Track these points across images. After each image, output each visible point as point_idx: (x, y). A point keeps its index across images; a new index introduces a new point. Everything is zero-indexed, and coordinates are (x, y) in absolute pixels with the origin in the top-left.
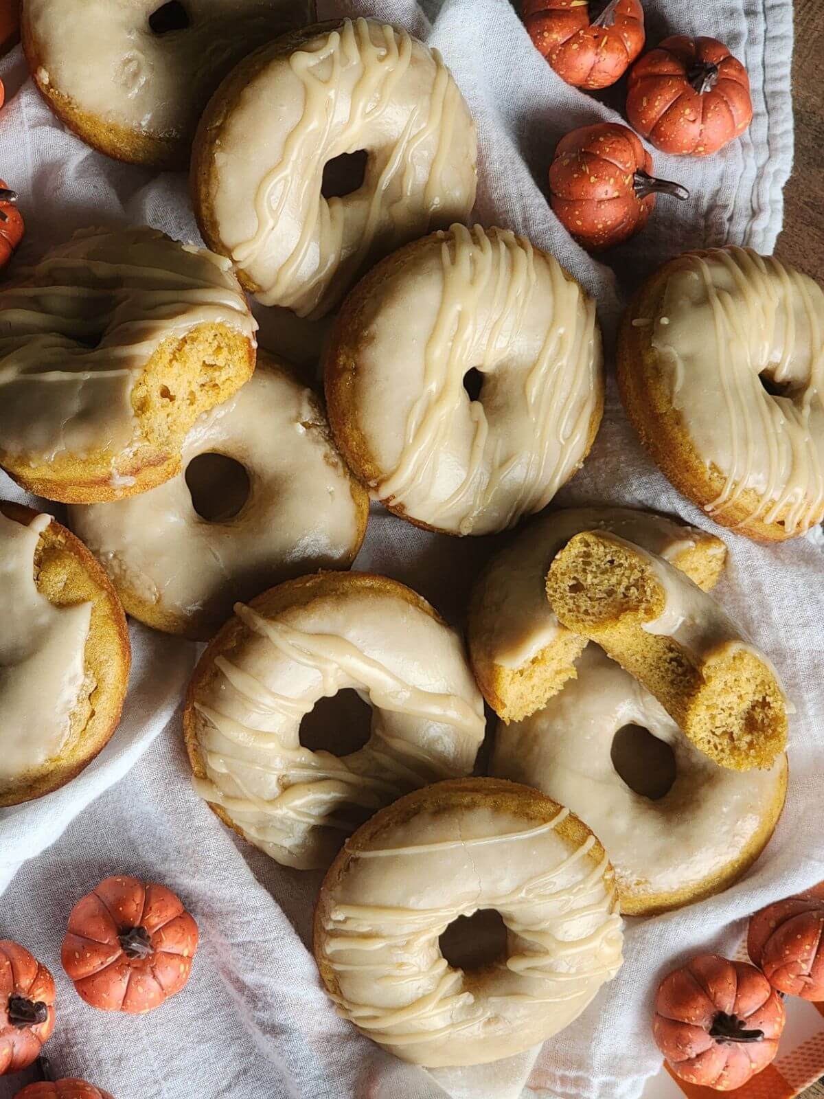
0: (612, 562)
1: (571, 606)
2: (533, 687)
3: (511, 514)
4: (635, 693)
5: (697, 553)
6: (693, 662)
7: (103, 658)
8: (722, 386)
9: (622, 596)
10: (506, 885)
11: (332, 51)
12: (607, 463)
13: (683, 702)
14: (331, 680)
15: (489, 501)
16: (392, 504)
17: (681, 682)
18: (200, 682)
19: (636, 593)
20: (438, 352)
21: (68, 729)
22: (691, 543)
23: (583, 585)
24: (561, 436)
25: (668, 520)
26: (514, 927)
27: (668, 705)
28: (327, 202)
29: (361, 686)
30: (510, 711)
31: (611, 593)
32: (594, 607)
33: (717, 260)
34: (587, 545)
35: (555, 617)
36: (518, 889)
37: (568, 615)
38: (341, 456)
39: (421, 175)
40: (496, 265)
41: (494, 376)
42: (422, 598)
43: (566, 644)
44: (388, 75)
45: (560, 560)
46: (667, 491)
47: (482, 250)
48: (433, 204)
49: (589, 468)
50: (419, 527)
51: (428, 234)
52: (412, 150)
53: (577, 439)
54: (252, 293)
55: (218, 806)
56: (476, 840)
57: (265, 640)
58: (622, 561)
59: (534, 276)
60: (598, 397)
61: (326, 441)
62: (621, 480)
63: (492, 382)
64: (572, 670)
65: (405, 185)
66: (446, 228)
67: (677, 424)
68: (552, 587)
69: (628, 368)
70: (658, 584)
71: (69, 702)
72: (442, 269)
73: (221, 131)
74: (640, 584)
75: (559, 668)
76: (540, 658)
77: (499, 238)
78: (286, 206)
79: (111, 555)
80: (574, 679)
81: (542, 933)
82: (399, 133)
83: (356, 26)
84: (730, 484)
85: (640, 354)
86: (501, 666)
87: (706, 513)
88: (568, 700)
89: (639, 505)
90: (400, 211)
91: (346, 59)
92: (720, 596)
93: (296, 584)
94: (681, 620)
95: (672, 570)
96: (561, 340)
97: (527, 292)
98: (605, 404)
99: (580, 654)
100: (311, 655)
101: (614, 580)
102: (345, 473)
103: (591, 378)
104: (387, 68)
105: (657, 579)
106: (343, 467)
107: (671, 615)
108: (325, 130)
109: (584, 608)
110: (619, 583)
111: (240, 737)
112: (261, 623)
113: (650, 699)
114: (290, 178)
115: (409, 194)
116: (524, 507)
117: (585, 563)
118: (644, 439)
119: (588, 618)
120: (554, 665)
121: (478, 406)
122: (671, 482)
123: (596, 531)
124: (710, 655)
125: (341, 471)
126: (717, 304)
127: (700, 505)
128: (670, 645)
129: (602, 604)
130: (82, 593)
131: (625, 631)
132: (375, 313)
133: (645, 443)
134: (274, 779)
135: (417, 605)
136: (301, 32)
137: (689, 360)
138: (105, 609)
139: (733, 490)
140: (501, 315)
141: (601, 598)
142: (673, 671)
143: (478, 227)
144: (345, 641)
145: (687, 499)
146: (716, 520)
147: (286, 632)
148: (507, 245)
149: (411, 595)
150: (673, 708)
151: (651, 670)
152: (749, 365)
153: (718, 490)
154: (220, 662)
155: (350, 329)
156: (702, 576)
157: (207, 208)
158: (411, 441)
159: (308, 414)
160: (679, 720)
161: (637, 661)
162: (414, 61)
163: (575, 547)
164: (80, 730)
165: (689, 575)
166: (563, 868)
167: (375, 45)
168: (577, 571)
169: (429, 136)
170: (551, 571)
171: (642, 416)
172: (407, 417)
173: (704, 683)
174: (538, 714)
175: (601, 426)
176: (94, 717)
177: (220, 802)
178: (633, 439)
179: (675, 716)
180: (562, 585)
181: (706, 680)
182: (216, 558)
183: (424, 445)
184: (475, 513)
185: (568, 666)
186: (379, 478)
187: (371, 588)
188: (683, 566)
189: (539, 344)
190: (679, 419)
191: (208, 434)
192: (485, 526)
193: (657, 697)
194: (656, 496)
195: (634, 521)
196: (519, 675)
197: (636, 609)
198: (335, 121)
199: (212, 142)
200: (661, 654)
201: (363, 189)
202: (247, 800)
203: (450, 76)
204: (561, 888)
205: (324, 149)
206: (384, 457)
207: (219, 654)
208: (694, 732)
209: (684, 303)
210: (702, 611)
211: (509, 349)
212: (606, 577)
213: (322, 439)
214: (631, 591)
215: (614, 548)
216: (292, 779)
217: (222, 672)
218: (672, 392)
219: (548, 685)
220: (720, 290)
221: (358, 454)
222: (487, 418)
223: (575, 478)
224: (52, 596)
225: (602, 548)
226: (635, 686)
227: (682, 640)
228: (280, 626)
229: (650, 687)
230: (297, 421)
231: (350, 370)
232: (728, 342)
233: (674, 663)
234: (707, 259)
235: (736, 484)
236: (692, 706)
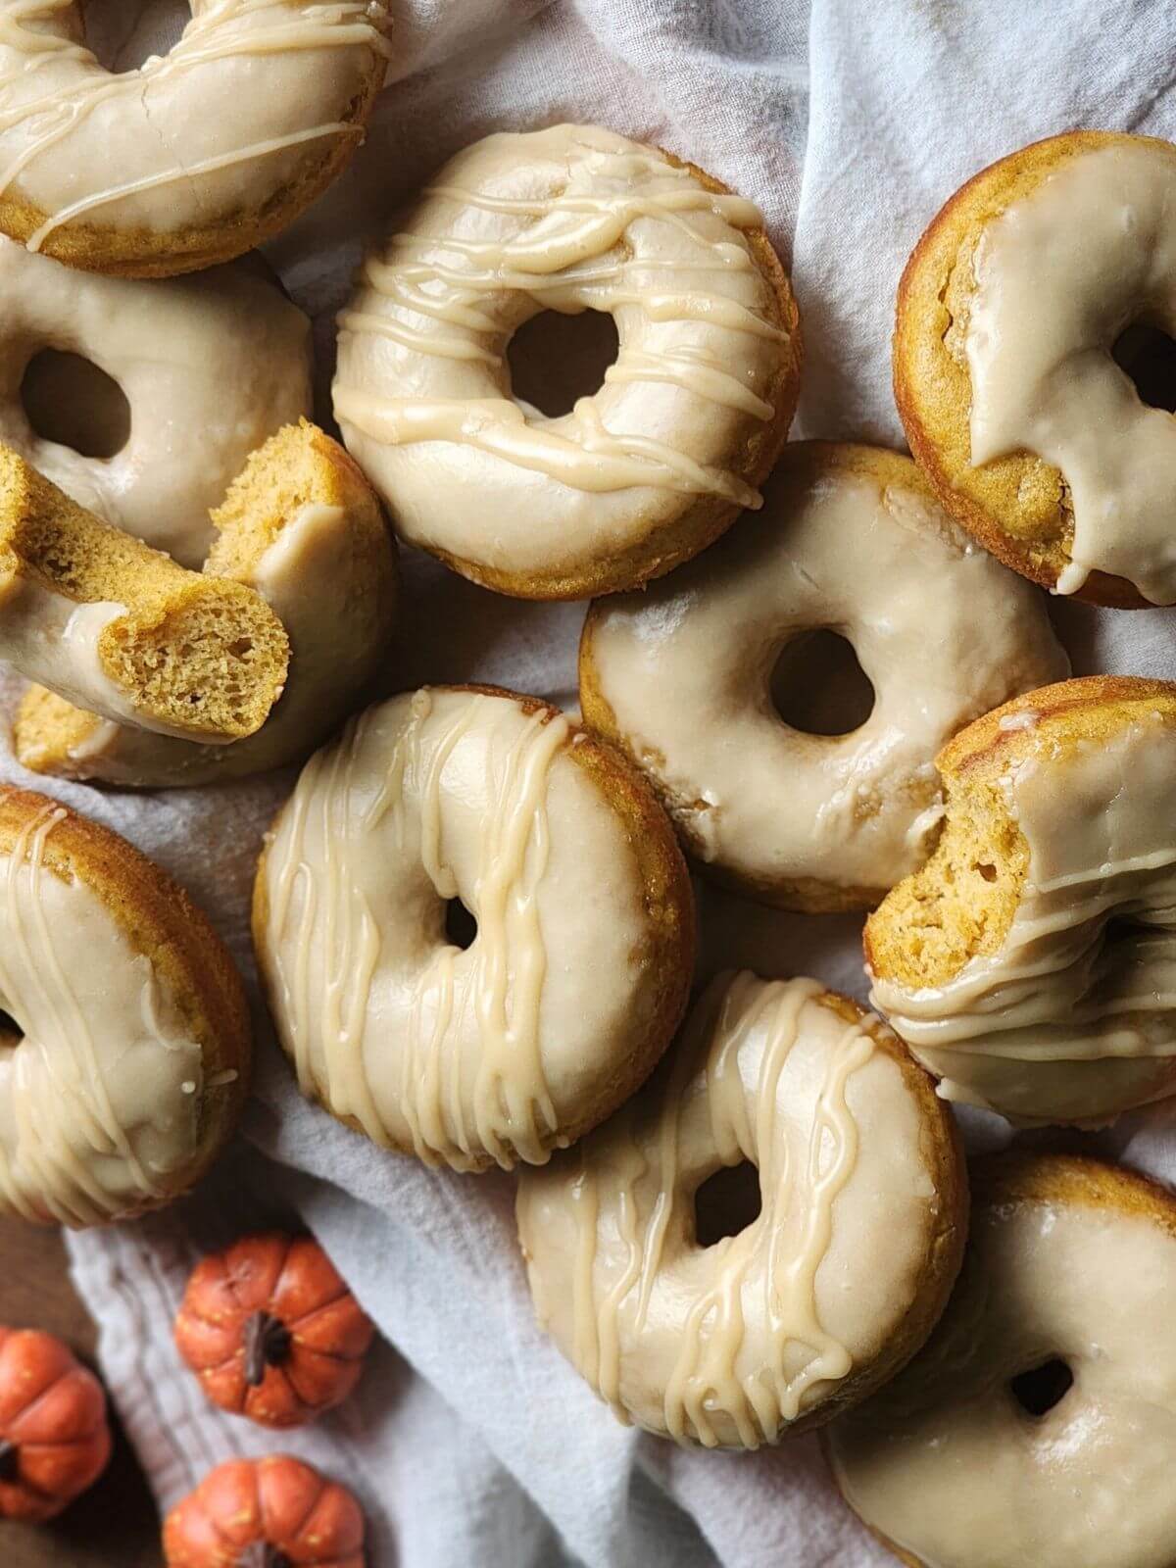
0: (195, 699)
1: (242, 618)
2: (275, 483)
3: (358, 737)
4: (112, 506)
5: (63, 741)
6: (35, 572)
7: (941, 384)
8: (79, 1005)
9: (168, 650)
10: (106, 117)
11: (789, 1389)
12: (230, 849)
13: (37, 507)
14: (589, 422)
15: (396, 750)
16: (543, 713)
17: (47, 538)
18: (786, 373)
19: (146, 658)
20: (526, 960)
21: (977, 265)
22: (74, 754)
23: (232, 654)
24: (309, 874)
25: (117, 783)
26: (76, 51)
27: (59, 498)
28: (744, 1156)
29: (540, 425)
30: (302, 439)
31: (186, 651)
32: (208, 624)
33: (126, 1198)
34: (238, 717)
35: (263, 596)
36: (87, 114)
37: (243, 603)
38: (637, 768)
39: (610, 1227)
40: (467, 1113)
41: (432, 943)
42: (477, 581)
43: (238, 558)
44: (694, 1372)
45: (275, 686)
46: (128, 826)
47: (494, 1133)
48: (581, 1186)
49: (255, 836)
50: (494, 687)
51: (580, 1140)
52: (632, 1263)
53: (283, 876)
54: (829, 991)
55: (716, 191)
56: (166, 180)
57: (704, 460)
58: (179, 703)
59: (406, 1110)
60: (264, 947)
61: (666, 787)
62: (203, 829)
63: (432, 934)
64: (220, 521)
65: (632, 1206)
66: (557, 1154)
67: (136, 933)
68: (279, 641)
69: (229, 1003)
70: (117, 680)
71: (982, 307)
72: (549, 1090)
73: (933, 1230)
74: (144, 674)
75: (241, 519)
76: (274, 530)
77: (471, 1158)
78: (808, 1136)
79: (969, 550)
80: (214, 508)
81: (32, 51)
82: (658, 1285)
83: (759, 1432)
84: (34, 858)
85: (215, 1028)
86: (332, 504)
87: (61, 804)
88: (215, 474)
89: (169, 797)
90: (631, 1166)
91: (765, 1378)
92: (13, 683)
93: (676, 557)
94: (67, 633)
95: (96, 707)
96: (341, 1020)
97: (411, 1082)
98: (251, 941)
99: (212, 548)
100: (628, 454)
101: (186, 671)
102: (627, 741)
103: (282, 974)
104: (699, 1381)
105: (120, 687)
106: (632, 751)
107: (85, 636)
108: (774, 1265)
109: (222, 619)
110: (176, 668)
111: (706, 304)
112: (716, 483)
113: (87, 502)
114: (813, 1180)
115: (623, 1195)
116: (340, 755)
117: (236, 688)
118: (181, 898)
119: (213, 605)
120: (249, 522)
121: (445, 891)
122: (125, 842)
123: (228, 742)
124: (10, 588)
125: (636, 745)
126: (112, 1131)
127: (73, 816)
128: (75, 590)
129: (195, 631)
130: (990, 477)
131: (152, 597)
132: (637, 997)
133: (179, 893)
134: (642, 252)
135: (483, 569)
136: (843, 1407)
137: (139, 1036)
138: (950, 460)
139: (28, 848)
140: (442, 1039)
141: (199, 639)
142: (62, 551)
143: (507, 1166)
144: (579, 488)
145: (95, 821)
146: (40, 799)
147: (675, 480)
148: (456, 1149)
149: (497, 582)
150: (51, 495)
151: (96, 545)
152: (44, 1051)
153: (51, 843)
154: (765, 409)
155: (669, 964)
156: (45, 708)
157: (928, 1107)
158: (537, 814)
159: (702, 823)
160: (36, 478)
161: (122, 556)
162: (658, 1401)
163: (256, 711)
164: (957, 269)
165: (67, 705)
166: (22, 158)
167: (723, 1412)
168: (245, 674)
169: (610, 1291)
170: (286, 665)
171: (191, 933)
172: (550, 849)
173: (11, 543)
174: (258, 443)
175: (249, 904)
176: (939, 291)
177: (714, 197)
178: (198, 895)
179: (43, 483)
180: (264, 647)
181: (8, 546)
182: (806, 574)
183: (516, 812)
184: (412, 727)
185: (227, 526)
186: (572, 746)
187: (559, 578)
188: (81, 717)
189: (373, 1009)
190: (136, 941)
191: (852, 763)
192: (393, 711)
193: (78, 506)
194: (142, 817)
195: (170, 769)
196: (301, 497)
197: (142, 634)
198: (761, 1283)
199: (943, 1210)
200: (87, 573)
201: (693, 1187)
202: (674, 211)
203: (596, 1388)
204: (16, 127)
205: (770, 1236)
206: (573, 780)
207: (770, 423)
208: (9, 463)
209: (164, 1122)
210: (38, 653)
211: (417, 991)
212: (199, 674)
213: (673, 787)
214: (155, 660)
215: (195, 721)
216: (613, 258)
217: (759, 396)
218: (155, 982)
219: (253, 491)
220: (111, 1153)
221: (613, 776)
222: (428, 877)
223: (272, 816)
224: (1037, 466)
225: (215, 717)
226: (115, 518)
227: (59, 602)
228: (686, 486)
229: (94, 521)
230: (718, 808)
231: (655, 902)
232: (83, 1076)
233: (63, 564)
234: (141, 1197)
235: (26, 859)
236: (21, 503)
